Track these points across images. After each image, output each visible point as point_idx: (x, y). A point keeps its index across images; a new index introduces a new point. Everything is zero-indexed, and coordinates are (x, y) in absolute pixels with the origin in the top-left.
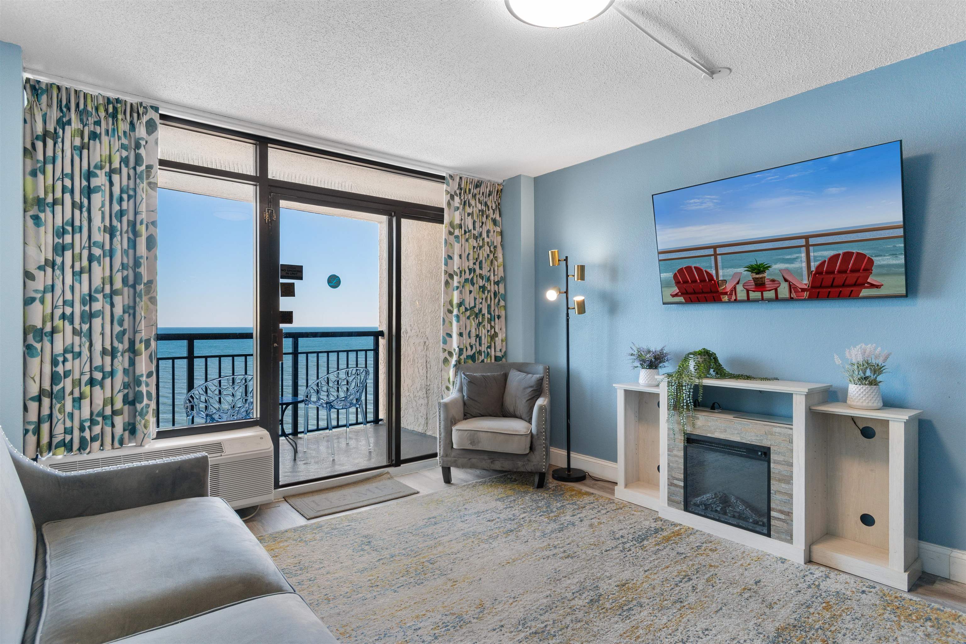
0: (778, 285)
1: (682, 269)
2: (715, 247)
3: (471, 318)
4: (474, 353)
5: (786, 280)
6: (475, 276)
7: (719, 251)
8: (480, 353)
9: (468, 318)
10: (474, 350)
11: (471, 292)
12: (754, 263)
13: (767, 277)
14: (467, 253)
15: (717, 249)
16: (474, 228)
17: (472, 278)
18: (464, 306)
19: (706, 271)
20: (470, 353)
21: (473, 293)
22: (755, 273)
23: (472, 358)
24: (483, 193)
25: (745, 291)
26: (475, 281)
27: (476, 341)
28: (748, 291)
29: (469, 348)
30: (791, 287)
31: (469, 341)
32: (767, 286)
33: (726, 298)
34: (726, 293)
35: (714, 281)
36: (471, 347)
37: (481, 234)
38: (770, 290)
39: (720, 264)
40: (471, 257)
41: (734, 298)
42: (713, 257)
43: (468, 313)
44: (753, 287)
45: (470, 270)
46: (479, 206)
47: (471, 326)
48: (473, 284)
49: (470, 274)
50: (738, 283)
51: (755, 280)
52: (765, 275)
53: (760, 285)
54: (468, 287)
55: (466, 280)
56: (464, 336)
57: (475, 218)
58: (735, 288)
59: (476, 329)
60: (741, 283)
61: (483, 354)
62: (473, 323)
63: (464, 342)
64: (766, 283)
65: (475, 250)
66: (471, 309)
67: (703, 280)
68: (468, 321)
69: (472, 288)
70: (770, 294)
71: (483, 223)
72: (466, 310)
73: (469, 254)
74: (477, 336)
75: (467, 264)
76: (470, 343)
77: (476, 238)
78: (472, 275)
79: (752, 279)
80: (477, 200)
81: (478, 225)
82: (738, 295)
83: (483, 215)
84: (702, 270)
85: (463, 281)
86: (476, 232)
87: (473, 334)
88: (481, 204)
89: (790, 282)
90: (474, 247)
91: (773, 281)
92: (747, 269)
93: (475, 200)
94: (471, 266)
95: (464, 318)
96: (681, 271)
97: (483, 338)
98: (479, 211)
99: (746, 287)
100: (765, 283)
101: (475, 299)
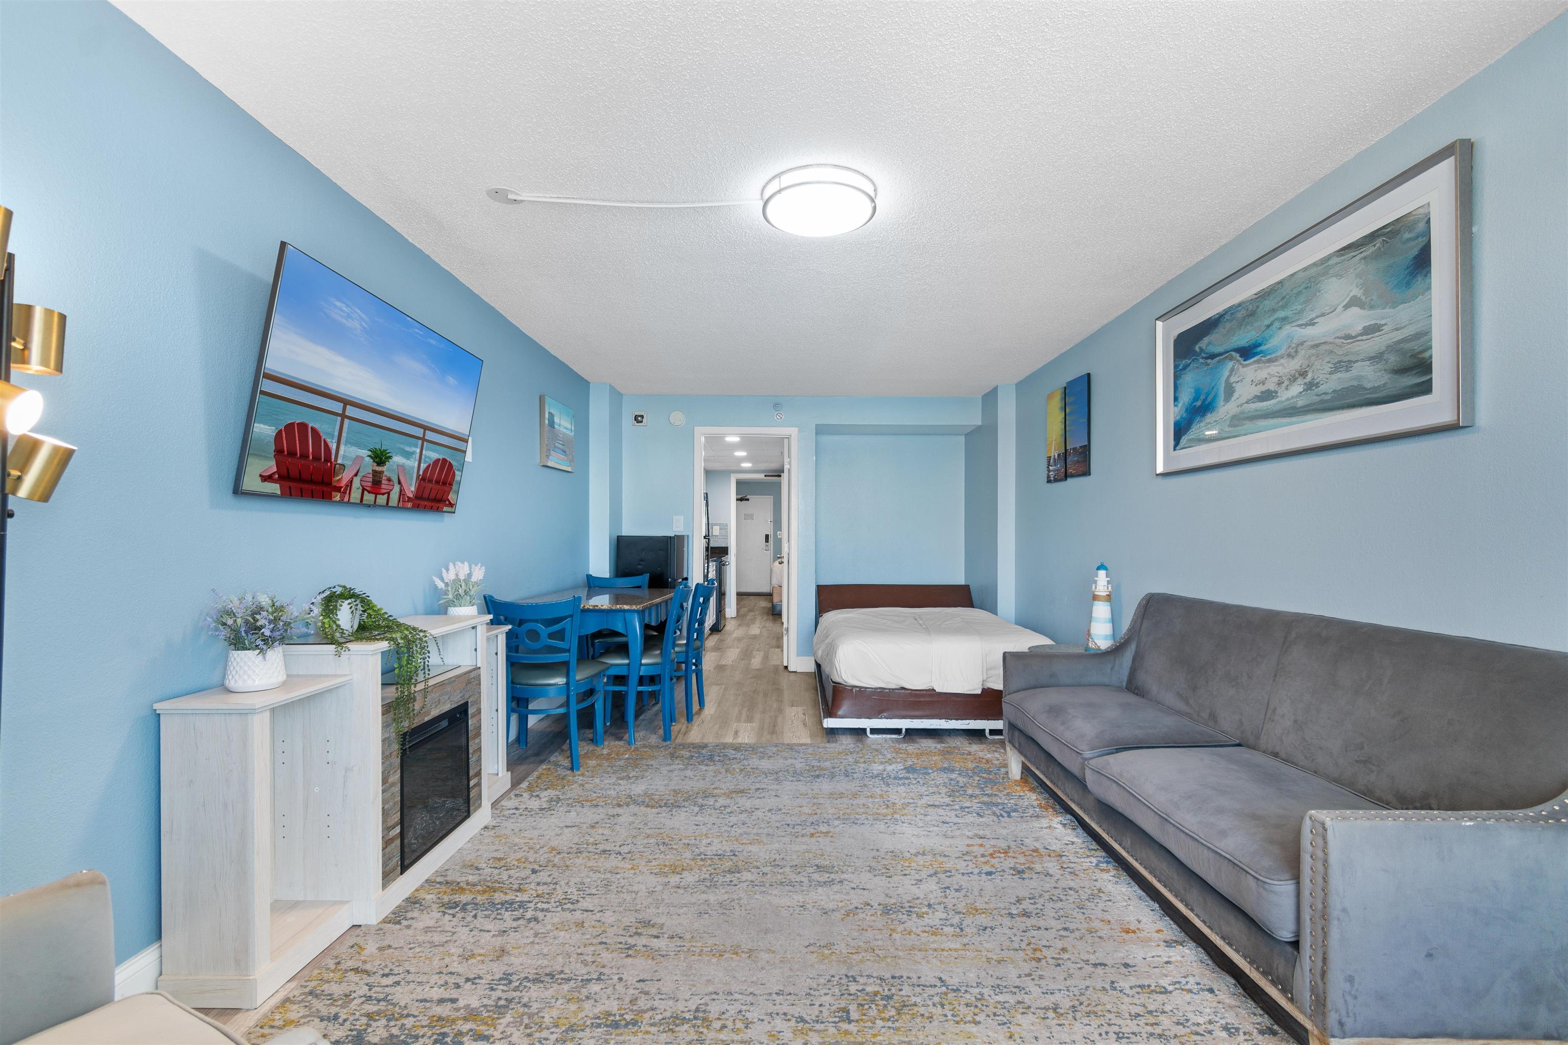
0: (390, 487)
1: (293, 424)
2: (346, 402)
5: (399, 483)
7: (351, 411)
12: (378, 447)
13: (385, 473)
15: (348, 406)
19: (325, 441)
22: (376, 462)
25: (360, 491)
28: (364, 490)
30: (402, 493)
32: (383, 486)
33: (337, 497)
34: (338, 489)
35: (331, 463)
38: (383, 494)
39: (344, 435)
41: (346, 499)
42: (339, 418)
44: (370, 484)
50: (356, 475)
51: (374, 472)
52: (384, 469)
53: (376, 485)
58: (351, 482)
60: (361, 474)
64: (383, 482)
67: (317, 458)
70: (382, 499)
79: (371, 471)
82: (353, 495)
84: (320, 437)
89: (402, 486)
91: (389, 480)
92: (370, 453)
96: (290, 427)
99: (364, 484)
100: (381, 482)
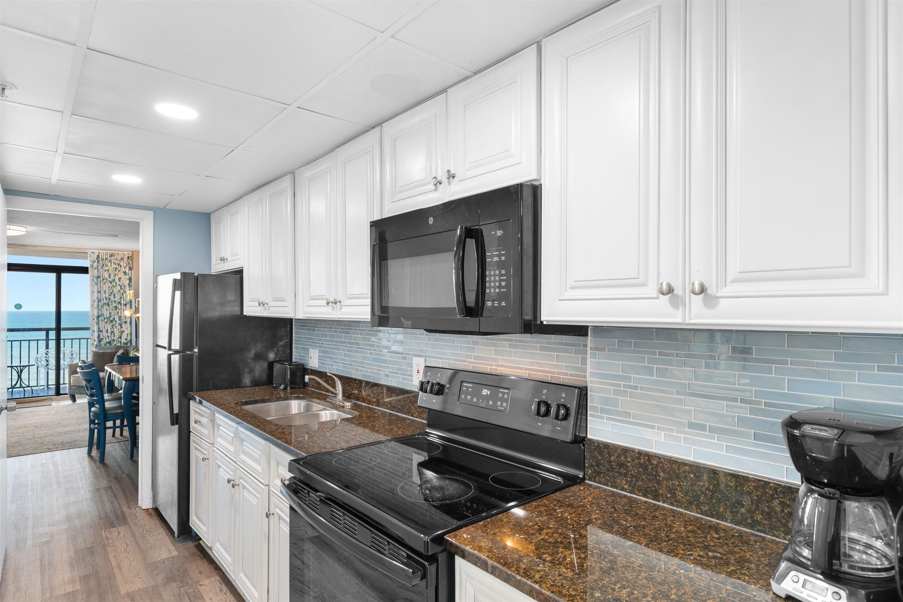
3: (108, 322)
4: (111, 341)
6: (110, 302)
8: (114, 340)
9: (106, 323)
10: (110, 339)
11: (107, 310)
14: (104, 290)
16: (110, 277)
17: (108, 302)
18: (104, 317)
20: (108, 340)
21: (108, 310)
23: (110, 343)
24: (116, 259)
26: (110, 304)
27: (111, 334)
29: (107, 338)
31: (107, 334)
36: (108, 337)
37: (114, 280)
40: (107, 292)
43: (106, 320)
45: (106, 299)
46: (114, 266)
47: (108, 327)
48: (108, 305)
49: (106, 300)
54: (105, 307)
55: (104, 304)
56: (104, 332)
57: (110, 272)
59: (111, 329)
61: (115, 341)
62: (109, 326)
63: (104, 335)
65: (110, 288)
66: (107, 318)
68: (106, 325)
69: (108, 308)
71: (115, 274)
72: (105, 319)
73: (105, 291)
74: (112, 332)
75: (105, 295)
76: (108, 336)
77: (111, 282)
78: (108, 301)
80: (113, 263)
81: (112, 276)
83: (116, 270)
85: (102, 304)
86: (111, 280)
87: (109, 331)
88: (115, 264)
90: (109, 287)
93: (111, 263)
94: (107, 296)
95: (103, 323)
97: (115, 333)
98: (114, 268)
101: (110, 313)
